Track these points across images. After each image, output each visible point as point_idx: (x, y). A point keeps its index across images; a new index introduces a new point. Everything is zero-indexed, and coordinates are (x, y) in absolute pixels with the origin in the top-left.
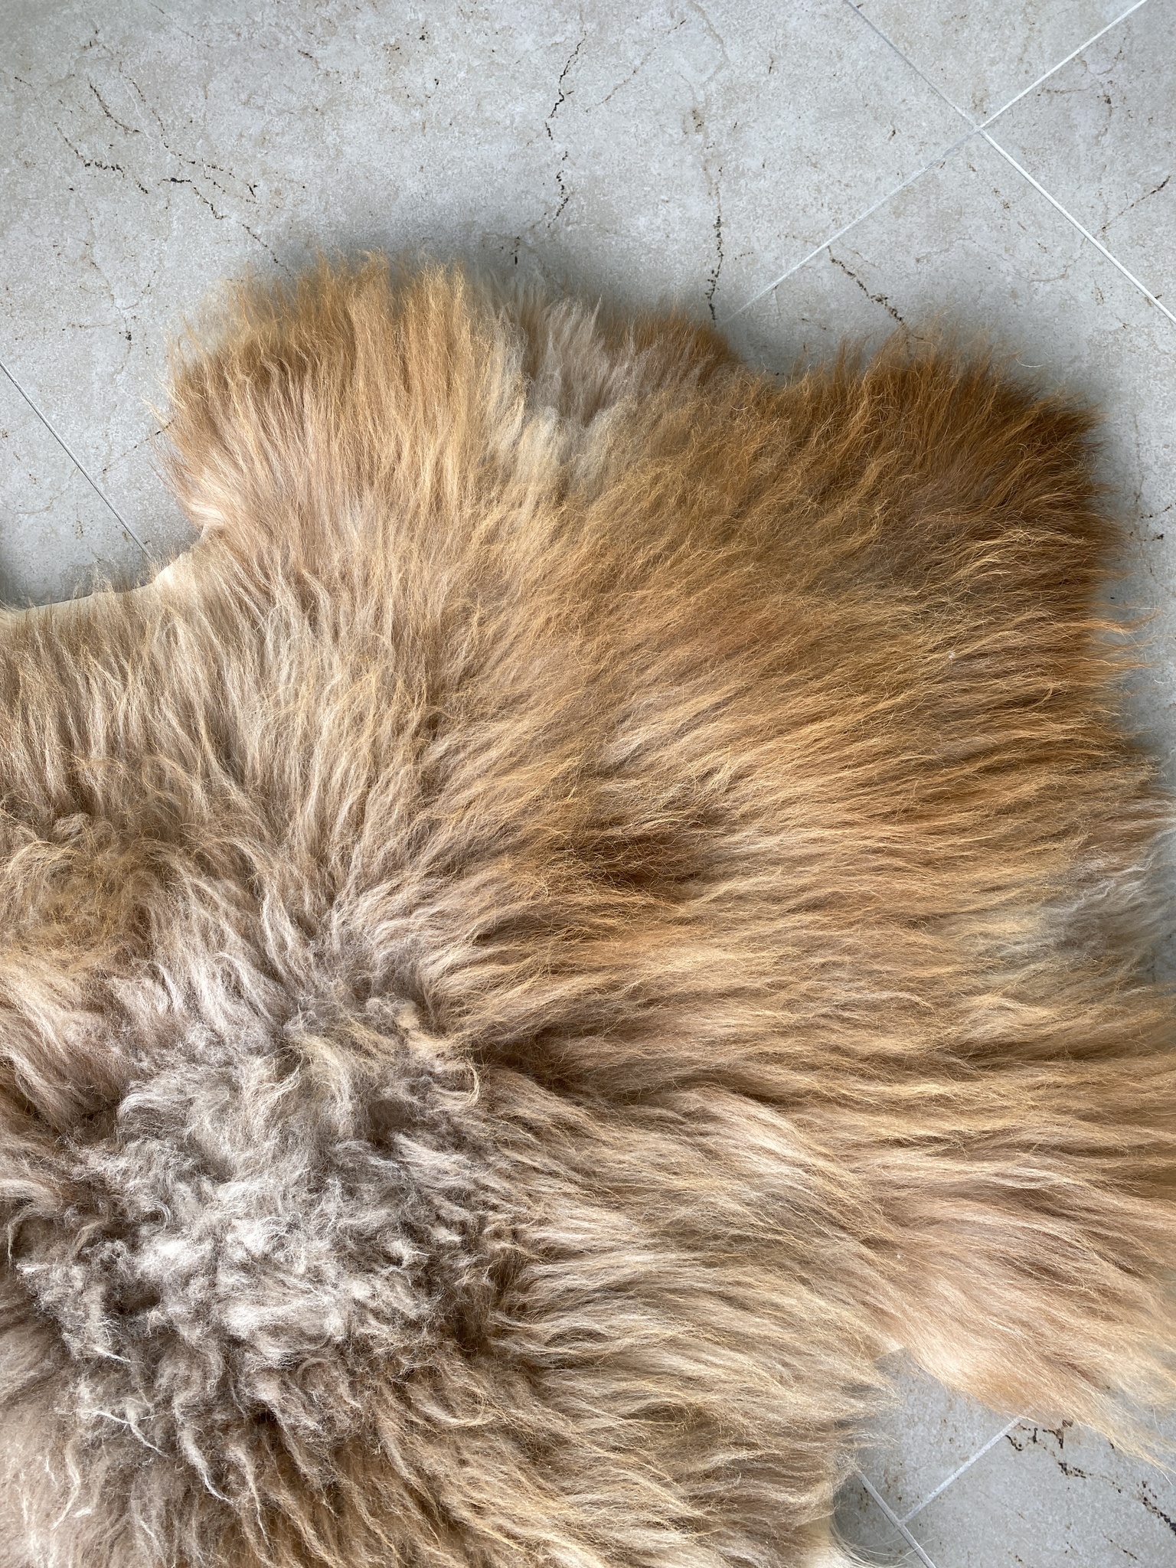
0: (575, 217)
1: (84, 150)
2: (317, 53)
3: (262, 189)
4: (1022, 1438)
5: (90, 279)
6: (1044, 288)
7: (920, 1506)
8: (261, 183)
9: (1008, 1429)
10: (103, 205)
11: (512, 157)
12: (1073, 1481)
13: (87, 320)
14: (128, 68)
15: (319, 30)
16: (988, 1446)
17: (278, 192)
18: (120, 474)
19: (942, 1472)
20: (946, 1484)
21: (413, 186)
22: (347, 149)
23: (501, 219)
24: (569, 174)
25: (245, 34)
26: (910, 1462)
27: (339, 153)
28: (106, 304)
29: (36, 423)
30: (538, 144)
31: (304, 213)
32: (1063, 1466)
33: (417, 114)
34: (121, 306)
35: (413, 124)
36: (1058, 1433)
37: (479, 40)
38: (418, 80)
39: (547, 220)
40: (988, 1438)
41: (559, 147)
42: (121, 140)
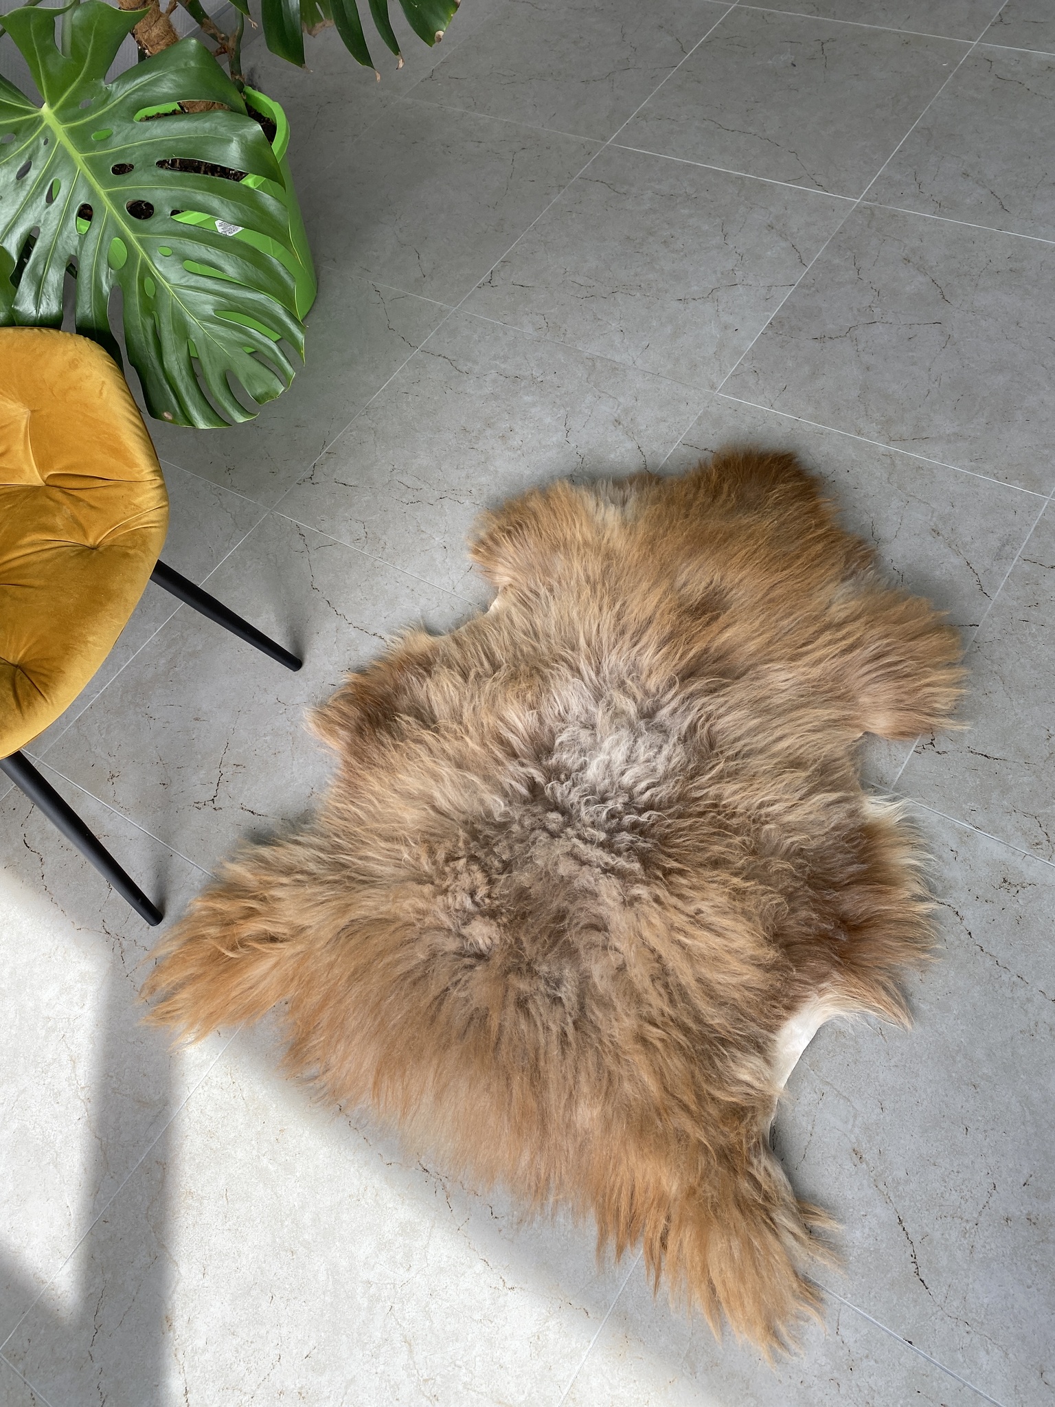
0: (588, 462)
1: (404, 500)
2: (476, 446)
3: (474, 490)
4: (919, 749)
5: (423, 536)
6: (760, 428)
7: (895, 783)
8: (473, 489)
9: (913, 749)
10: (418, 514)
11: (558, 453)
12: (943, 756)
13: (427, 548)
14: (409, 472)
15: (473, 440)
16: (909, 757)
17: (480, 490)
18: (459, 588)
19: (897, 770)
20: (900, 773)
21: (527, 472)
22: (499, 470)
23: (562, 471)
24: (580, 451)
25: (447, 449)
26: (884, 771)
27: (497, 472)
28: (432, 541)
29: (422, 583)
30: (565, 447)
31: (492, 492)
32: (938, 752)
33: (519, 452)
34: (438, 539)
35: (519, 455)
36: (931, 743)
37: (531, 425)
38: (516, 442)
39: (579, 466)
40: (907, 754)
41: (573, 445)
42: (416, 493)
